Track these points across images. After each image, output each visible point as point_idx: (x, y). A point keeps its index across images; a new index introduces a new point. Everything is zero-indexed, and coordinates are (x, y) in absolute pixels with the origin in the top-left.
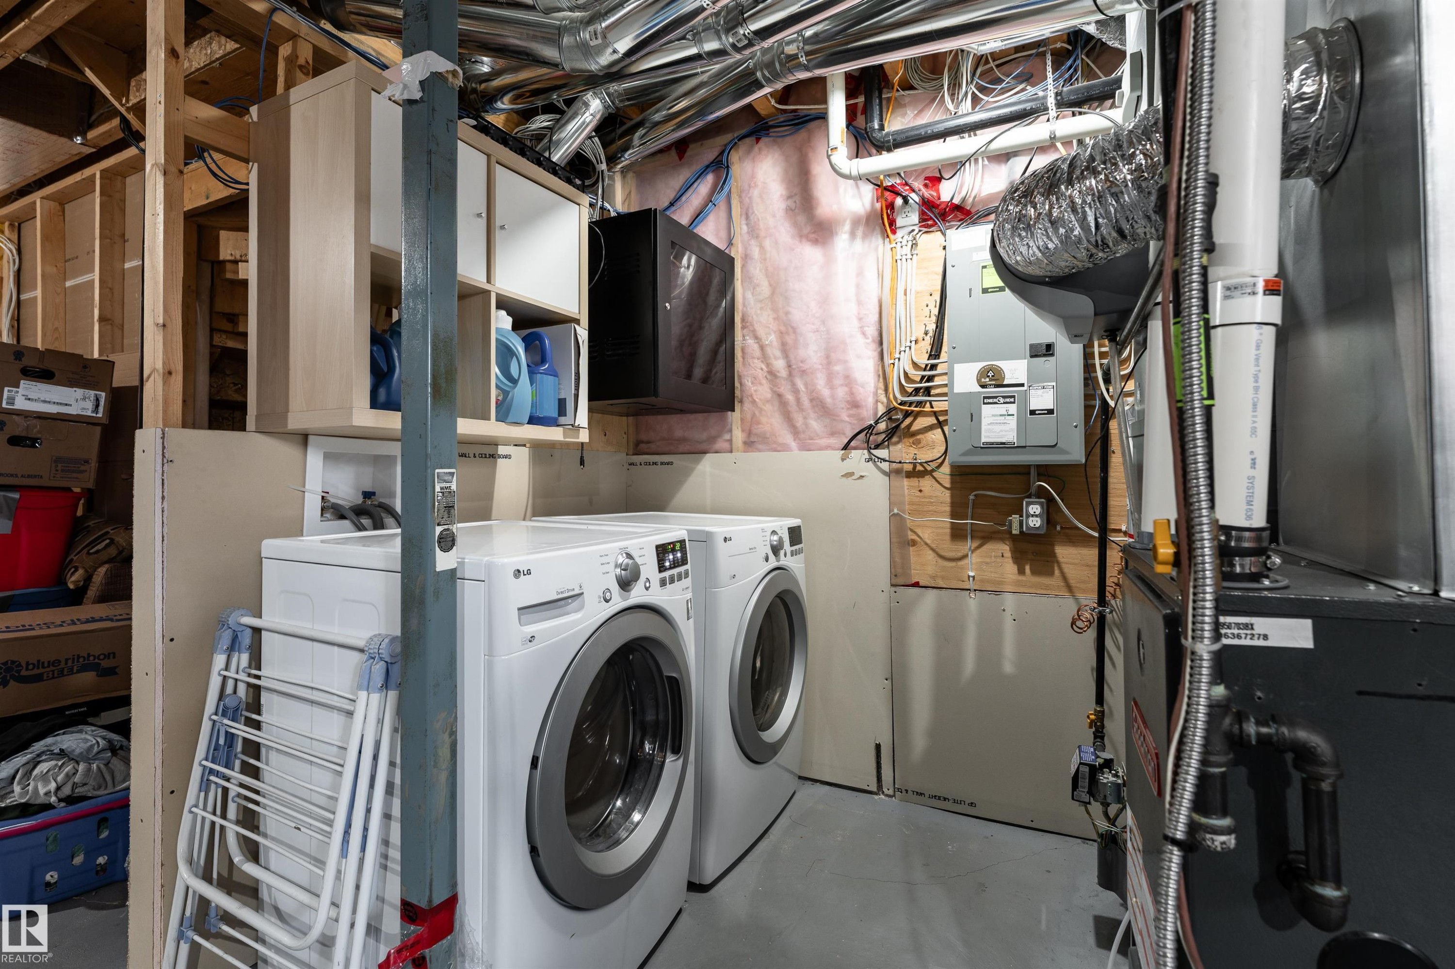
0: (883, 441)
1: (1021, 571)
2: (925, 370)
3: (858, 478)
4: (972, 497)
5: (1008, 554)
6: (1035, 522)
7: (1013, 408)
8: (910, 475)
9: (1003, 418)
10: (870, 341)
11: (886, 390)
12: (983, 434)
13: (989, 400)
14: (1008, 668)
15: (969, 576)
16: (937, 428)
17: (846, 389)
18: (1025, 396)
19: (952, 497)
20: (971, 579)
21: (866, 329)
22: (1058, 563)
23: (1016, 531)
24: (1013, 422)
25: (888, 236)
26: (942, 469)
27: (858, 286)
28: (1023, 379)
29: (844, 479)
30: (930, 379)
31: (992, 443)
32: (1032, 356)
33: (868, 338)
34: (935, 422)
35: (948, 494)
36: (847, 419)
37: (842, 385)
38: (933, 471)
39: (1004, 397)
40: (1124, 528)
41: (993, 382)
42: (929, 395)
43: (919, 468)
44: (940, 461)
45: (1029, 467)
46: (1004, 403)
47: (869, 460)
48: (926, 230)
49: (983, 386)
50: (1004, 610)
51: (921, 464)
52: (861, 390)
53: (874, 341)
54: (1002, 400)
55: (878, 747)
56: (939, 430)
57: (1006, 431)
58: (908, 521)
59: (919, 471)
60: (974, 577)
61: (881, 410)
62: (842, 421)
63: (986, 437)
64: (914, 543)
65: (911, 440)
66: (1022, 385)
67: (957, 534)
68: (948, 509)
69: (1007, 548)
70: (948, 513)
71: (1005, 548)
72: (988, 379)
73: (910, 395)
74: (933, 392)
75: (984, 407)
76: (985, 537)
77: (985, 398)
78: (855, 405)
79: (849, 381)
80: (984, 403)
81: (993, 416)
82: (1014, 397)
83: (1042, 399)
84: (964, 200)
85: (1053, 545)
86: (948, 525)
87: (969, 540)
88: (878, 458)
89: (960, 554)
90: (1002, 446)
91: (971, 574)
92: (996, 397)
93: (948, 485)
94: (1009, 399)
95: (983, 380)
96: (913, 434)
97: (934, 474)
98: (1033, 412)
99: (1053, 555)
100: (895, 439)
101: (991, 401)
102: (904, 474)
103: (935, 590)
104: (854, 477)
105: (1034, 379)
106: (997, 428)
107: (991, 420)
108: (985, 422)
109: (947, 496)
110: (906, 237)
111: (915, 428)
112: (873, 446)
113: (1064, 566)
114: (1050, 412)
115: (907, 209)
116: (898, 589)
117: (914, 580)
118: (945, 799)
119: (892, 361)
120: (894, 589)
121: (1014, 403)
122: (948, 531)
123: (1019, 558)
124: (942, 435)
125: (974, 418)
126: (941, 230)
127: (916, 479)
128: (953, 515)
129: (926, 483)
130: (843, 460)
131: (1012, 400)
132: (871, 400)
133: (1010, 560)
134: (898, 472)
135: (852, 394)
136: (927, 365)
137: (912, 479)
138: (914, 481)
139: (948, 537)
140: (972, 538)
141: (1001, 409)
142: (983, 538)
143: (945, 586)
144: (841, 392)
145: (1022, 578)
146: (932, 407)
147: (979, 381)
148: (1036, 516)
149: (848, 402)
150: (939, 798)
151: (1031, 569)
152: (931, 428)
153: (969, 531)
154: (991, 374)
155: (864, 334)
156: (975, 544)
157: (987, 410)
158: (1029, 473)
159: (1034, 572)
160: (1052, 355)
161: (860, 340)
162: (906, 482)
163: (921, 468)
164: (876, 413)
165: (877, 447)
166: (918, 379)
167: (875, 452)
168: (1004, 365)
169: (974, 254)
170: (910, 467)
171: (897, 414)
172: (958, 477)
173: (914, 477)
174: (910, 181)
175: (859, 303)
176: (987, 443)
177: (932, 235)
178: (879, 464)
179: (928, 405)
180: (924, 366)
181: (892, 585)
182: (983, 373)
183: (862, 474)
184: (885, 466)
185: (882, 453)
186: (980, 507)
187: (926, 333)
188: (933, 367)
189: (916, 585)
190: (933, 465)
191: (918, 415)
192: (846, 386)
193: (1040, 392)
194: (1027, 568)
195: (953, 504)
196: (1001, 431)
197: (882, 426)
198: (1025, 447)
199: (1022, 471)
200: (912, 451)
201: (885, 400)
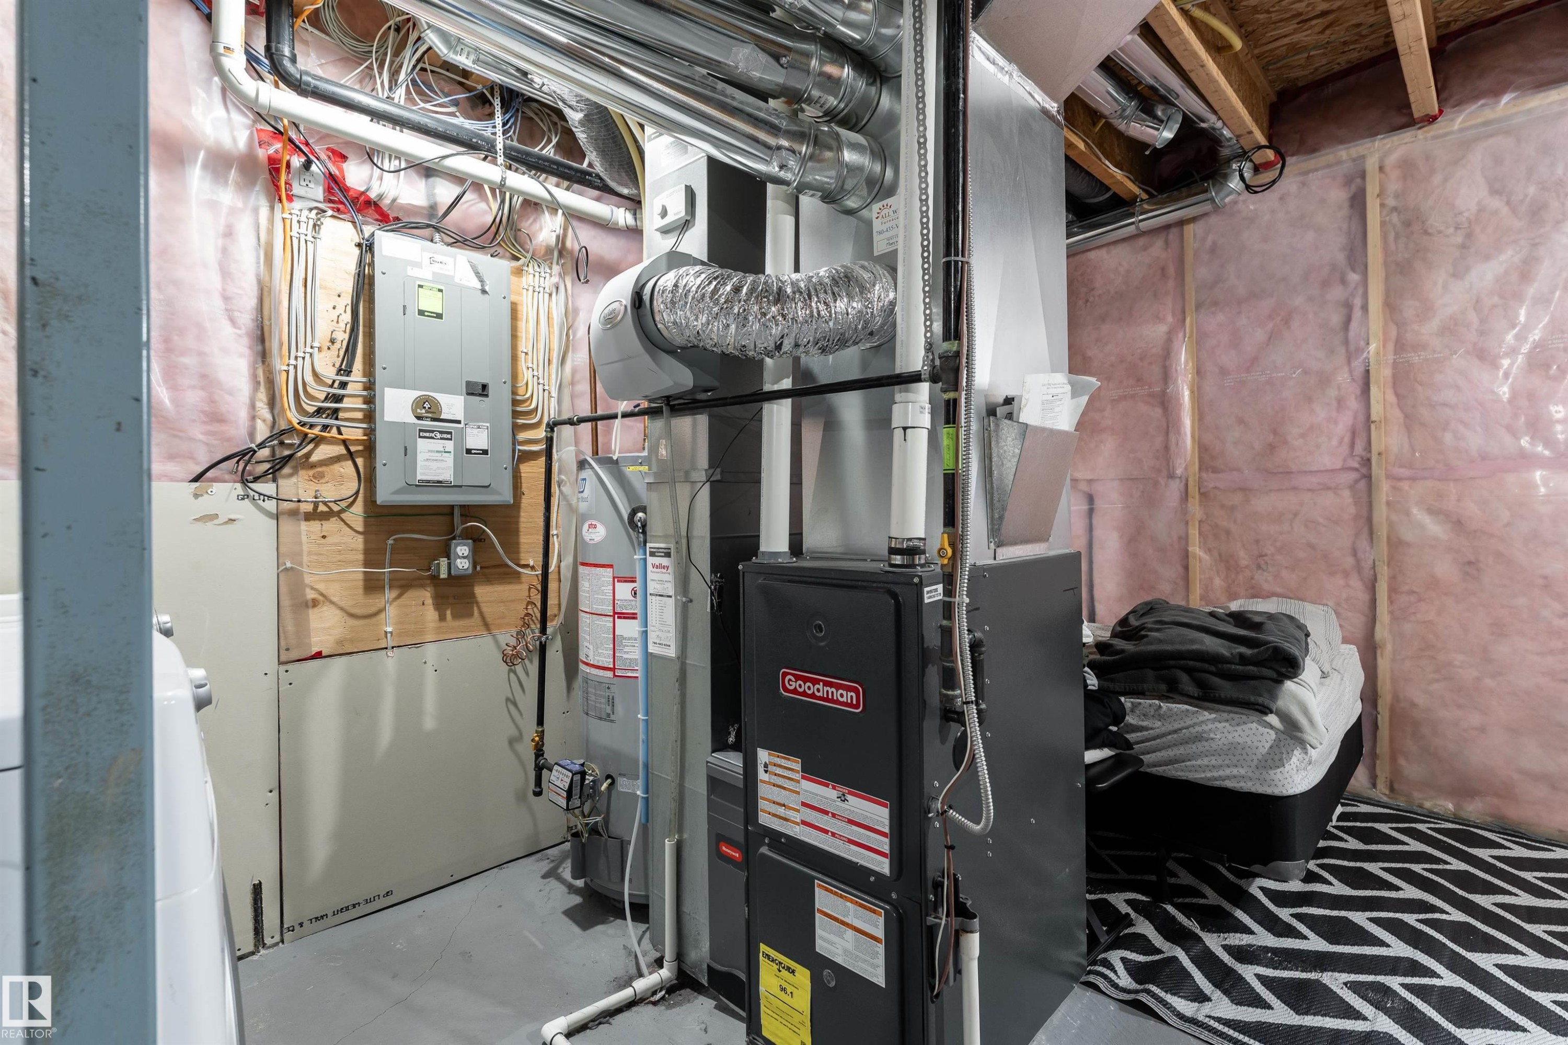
0: (265, 473)
1: (442, 618)
2: (332, 386)
3: (226, 523)
4: (390, 542)
5: (429, 601)
6: (463, 565)
7: (450, 445)
8: (309, 517)
9: (440, 454)
10: (243, 331)
11: (272, 403)
12: (419, 470)
13: (425, 433)
14: (429, 723)
15: (386, 632)
16: (347, 460)
17: (202, 393)
18: (462, 432)
19: (366, 542)
20: (389, 635)
21: (236, 314)
22: (477, 603)
23: (443, 575)
24: (449, 460)
25: (280, 200)
26: (353, 509)
27: (224, 251)
28: (460, 416)
29: (200, 524)
30: (338, 399)
31: (428, 482)
32: (468, 394)
33: (240, 328)
34: (344, 452)
35: (360, 539)
36: (201, 437)
37: (193, 387)
38: (343, 511)
39: (441, 432)
40: (531, 563)
41: (430, 415)
42: (337, 419)
43: (322, 508)
44: (351, 500)
45: (452, 507)
46: (441, 439)
47: (246, 496)
48: (336, 214)
49: (419, 418)
50: (425, 663)
51: (325, 503)
52: (228, 398)
53: (247, 334)
54: (439, 436)
55: (257, 890)
56: (350, 462)
57: (443, 469)
58: (305, 576)
59: (322, 512)
60: (391, 633)
61: (263, 431)
62: (191, 439)
63: (422, 474)
64: (315, 603)
65: (311, 473)
66: (459, 422)
67: (372, 585)
68: (361, 557)
69: (428, 594)
70: (361, 563)
71: (426, 595)
72: (424, 411)
73: (312, 415)
74: (341, 415)
75: (419, 440)
76: (404, 585)
77: (420, 431)
78: (215, 417)
79: (207, 381)
80: (420, 437)
81: (430, 451)
82: (450, 433)
83: (478, 438)
84: (381, 197)
85: (473, 586)
86: (361, 576)
87: (387, 591)
88: (260, 494)
89: (373, 610)
90: (439, 484)
91: (389, 629)
92: (432, 432)
93: (361, 529)
94: (446, 435)
95: (419, 411)
96: (313, 466)
97: (343, 516)
98: (469, 451)
99: (472, 596)
100: (286, 470)
101: (427, 434)
102: (302, 516)
103: (344, 658)
104: (216, 522)
105: (472, 416)
106: (434, 465)
107: (427, 456)
108: (420, 457)
109: (359, 542)
110: (305, 213)
111: (314, 458)
112: (250, 478)
113: (482, 605)
114: (485, 452)
115: (307, 176)
116: (289, 667)
117: (315, 650)
118: (354, 906)
119: (286, 368)
120: (283, 668)
121: (451, 439)
122: (361, 583)
123: (440, 603)
124: (353, 469)
125: (408, 452)
126: (354, 223)
127: (317, 522)
128: (367, 564)
129: (332, 525)
130: (196, 496)
131: (449, 436)
132: (243, 415)
133: (431, 607)
134: (294, 513)
135: (213, 401)
136: (334, 381)
137: (312, 522)
138: (315, 526)
139: (361, 591)
140: (390, 587)
141: (437, 445)
142: (401, 587)
143: (356, 650)
144: (193, 397)
145: (443, 624)
146: (340, 433)
147: (414, 411)
148: (464, 558)
149: (204, 412)
150: (347, 908)
151: (452, 613)
152: (337, 459)
153: (387, 581)
154: (427, 405)
155: (233, 321)
156: (394, 593)
157: (422, 444)
158: (452, 514)
159: (455, 616)
160: (487, 396)
161: (228, 330)
162: (304, 526)
163: (325, 509)
164: (252, 435)
165: (256, 479)
166: (322, 396)
167: (256, 486)
168: (442, 398)
169: (409, 268)
170: (309, 508)
171: (291, 437)
172: (372, 519)
173: (314, 520)
174: (310, 142)
175: (225, 274)
176: (423, 481)
177: (341, 223)
178: (260, 502)
179: (334, 430)
180: (330, 382)
181: (280, 663)
182: (420, 403)
183: (233, 517)
184: (271, 505)
185: (267, 488)
186: (401, 554)
187: (333, 341)
188: (343, 385)
189: (318, 655)
190: (344, 504)
191: (318, 441)
192: (203, 388)
193: (476, 431)
194: (448, 612)
195: (367, 552)
196: (438, 468)
197: (265, 453)
198: (461, 486)
199: (448, 511)
200: (313, 487)
201: (269, 417)
